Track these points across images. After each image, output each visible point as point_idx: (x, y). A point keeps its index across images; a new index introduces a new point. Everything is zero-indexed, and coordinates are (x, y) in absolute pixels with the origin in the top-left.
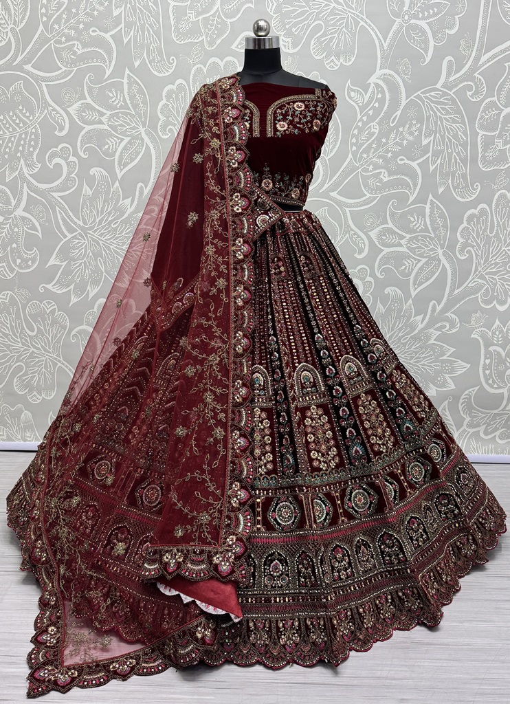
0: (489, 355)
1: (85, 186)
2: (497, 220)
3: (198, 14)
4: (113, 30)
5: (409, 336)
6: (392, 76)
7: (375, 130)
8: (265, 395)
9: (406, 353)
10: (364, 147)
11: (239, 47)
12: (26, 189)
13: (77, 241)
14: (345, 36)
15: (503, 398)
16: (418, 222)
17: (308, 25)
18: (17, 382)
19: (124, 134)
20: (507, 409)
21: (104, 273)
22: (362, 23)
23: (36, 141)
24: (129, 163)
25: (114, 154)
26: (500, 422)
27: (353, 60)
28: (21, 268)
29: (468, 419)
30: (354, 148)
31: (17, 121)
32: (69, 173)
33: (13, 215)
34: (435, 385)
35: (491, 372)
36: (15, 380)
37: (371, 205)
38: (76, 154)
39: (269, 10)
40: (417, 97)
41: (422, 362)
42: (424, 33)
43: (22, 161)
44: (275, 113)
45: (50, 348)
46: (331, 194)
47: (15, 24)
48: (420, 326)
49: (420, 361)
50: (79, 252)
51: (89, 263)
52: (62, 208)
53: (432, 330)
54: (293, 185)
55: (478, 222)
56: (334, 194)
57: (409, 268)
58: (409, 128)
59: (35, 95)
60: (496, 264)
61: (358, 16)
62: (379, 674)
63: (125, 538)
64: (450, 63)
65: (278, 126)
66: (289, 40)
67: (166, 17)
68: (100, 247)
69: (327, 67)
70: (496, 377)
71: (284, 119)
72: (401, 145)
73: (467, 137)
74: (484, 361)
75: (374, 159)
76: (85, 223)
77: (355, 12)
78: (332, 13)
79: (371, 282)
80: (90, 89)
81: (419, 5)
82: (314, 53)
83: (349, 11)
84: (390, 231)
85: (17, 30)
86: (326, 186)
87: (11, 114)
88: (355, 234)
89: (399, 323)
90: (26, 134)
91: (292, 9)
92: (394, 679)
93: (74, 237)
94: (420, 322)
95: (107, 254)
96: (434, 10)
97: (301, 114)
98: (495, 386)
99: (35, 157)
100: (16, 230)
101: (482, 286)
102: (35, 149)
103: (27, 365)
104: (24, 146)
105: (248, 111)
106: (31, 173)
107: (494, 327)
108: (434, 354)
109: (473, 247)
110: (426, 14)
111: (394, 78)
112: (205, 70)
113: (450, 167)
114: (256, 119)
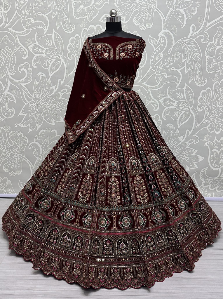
0: (212, 153)
1: (36, 81)
2: (215, 94)
3: (85, 6)
4: (47, 13)
5: (177, 145)
6: (168, 33)
7: (161, 56)
8: (116, 170)
9: (176, 152)
10: (157, 63)
11: (103, 20)
12: (9, 82)
13: (32, 104)
14: (148, 16)
15: (219, 172)
16: (180, 95)
17: (132, 11)
18: (5, 167)
19: (52, 58)
20: (221, 177)
21: (44, 119)
22: (155, 10)
23: (14, 61)
24: (55, 71)
25: (48, 67)
26: (218, 183)
27: (152, 26)
28: (7, 117)
29: (204, 181)
30: (153, 64)
31: (6, 52)
32: (28, 75)
33: (3, 94)
34: (189, 166)
35: (213, 160)
36: (4, 166)
37: (160, 88)
38: (31, 67)
39: (115, 5)
40: (179, 42)
41: (183, 157)
42: (182, 14)
43: (8, 69)
44: (119, 49)
45: (19, 152)
46: (143, 83)
47: (5, 10)
48: (182, 141)
49: (182, 156)
50: (32, 109)
51: (37, 114)
52: (25, 90)
53: (187, 142)
54: (128, 80)
55: (207, 95)
56: (144, 84)
57: (177, 115)
58: (176, 55)
59: (13, 41)
60: (215, 113)
61: (154, 7)
62: (167, 291)
63: (56, 234)
64: (193, 27)
65: (121, 55)
66: (124, 17)
67: (71, 8)
68: (42, 107)
69: (141, 29)
70: (215, 163)
71: (123, 52)
72: (172, 62)
73: (201, 59)
74: (210, 156)
75: (161, 68)
76: (35, 96)
77: (152, 5)
78: (143, 6)
79: (160, 122)
80: (37, 38)
81: (180, 2)
82: (135, 23)
83: (150, 5)
84: (168, 99)
85: (6, 13)
86: (141, 80)
87: (3, 49)
88: (154, 101)
89: (173, 140)
90: (9, 58)
91: (125, 4)
92: (174, 293)
93: (30, 103)
94: (182, 139)
95: (45, 110)
96: (186, 4)
97: (130, 50)
98: (215, 167)
99: (13, 68)
100: (5, 100)
101: (209, 123)
102: (13, 65)
103: (9, 159)
104: (8, 63)
105: (108, 48)
106: (12, 75)
107: (214, 141)
108: (188, 153)
109: (204, 106)
110: (183, 6)
111: (169, 34)
112: (88, 30)
113: (194, 72)
114: (111, 52)
